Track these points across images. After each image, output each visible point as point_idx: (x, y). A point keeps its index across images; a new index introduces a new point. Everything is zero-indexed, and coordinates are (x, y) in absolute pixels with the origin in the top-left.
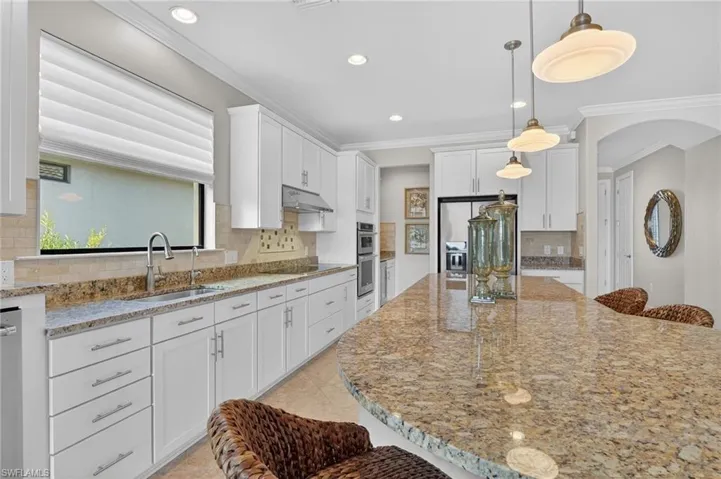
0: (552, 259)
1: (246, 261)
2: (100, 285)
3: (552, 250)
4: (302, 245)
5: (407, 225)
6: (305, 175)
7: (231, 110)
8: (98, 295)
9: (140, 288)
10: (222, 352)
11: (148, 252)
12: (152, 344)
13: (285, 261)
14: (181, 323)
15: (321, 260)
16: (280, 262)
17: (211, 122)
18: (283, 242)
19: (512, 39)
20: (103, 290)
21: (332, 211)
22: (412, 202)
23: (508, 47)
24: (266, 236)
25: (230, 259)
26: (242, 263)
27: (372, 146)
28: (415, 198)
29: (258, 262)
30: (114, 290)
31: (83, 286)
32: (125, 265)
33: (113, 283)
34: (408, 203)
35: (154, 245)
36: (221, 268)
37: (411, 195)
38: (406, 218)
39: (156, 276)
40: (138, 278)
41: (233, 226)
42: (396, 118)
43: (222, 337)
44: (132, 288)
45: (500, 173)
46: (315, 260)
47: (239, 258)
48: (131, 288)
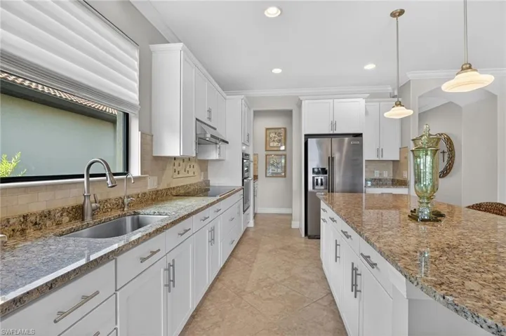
0: (380, 180)
1: (163, 186)
2: (33, 218)
3: (380, 174)
4: (199, 171)
5: (266, 155)
6: (209, 111)
7: (153, 47)
8: (30, 231)
9: (75, 218)
10: (173, 281)
11: (85, 179)
12: (116, 291)
13: (190, 185)
14: (143, 260)
15: (212, 183)
16: (187, 186)
17: (137, 54)
18: (188, 168)
19: (398, 8)
20: (36, 224)
21: (227, 142)
22: (271, 138)
23: (393, 15)
24: (177, 163)
25: (152, 184)
26: (161, 188)
27: (253, 93)
28: (273, 135)
29: (171, 186)
30: (48, 223)
31: (12, 221)
32: (60, 194)
33: (47, 215)
34: (268, 139)
35: (90, 173)
36: (145, 193)
37: (270, 133)
38: (266, 150)
39: (94, 205)
40: (73, 208)
41: (154, 155)
42: (277, 71)
43: (173, 266)
44: (68, 219)
45: (386, 115)
46: (207, 182)
47: (159, 184)
48: (66, 219)
